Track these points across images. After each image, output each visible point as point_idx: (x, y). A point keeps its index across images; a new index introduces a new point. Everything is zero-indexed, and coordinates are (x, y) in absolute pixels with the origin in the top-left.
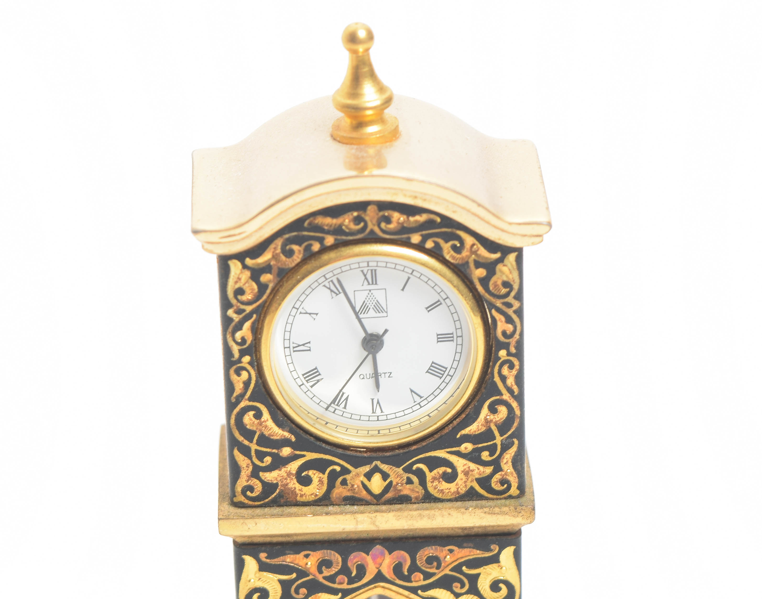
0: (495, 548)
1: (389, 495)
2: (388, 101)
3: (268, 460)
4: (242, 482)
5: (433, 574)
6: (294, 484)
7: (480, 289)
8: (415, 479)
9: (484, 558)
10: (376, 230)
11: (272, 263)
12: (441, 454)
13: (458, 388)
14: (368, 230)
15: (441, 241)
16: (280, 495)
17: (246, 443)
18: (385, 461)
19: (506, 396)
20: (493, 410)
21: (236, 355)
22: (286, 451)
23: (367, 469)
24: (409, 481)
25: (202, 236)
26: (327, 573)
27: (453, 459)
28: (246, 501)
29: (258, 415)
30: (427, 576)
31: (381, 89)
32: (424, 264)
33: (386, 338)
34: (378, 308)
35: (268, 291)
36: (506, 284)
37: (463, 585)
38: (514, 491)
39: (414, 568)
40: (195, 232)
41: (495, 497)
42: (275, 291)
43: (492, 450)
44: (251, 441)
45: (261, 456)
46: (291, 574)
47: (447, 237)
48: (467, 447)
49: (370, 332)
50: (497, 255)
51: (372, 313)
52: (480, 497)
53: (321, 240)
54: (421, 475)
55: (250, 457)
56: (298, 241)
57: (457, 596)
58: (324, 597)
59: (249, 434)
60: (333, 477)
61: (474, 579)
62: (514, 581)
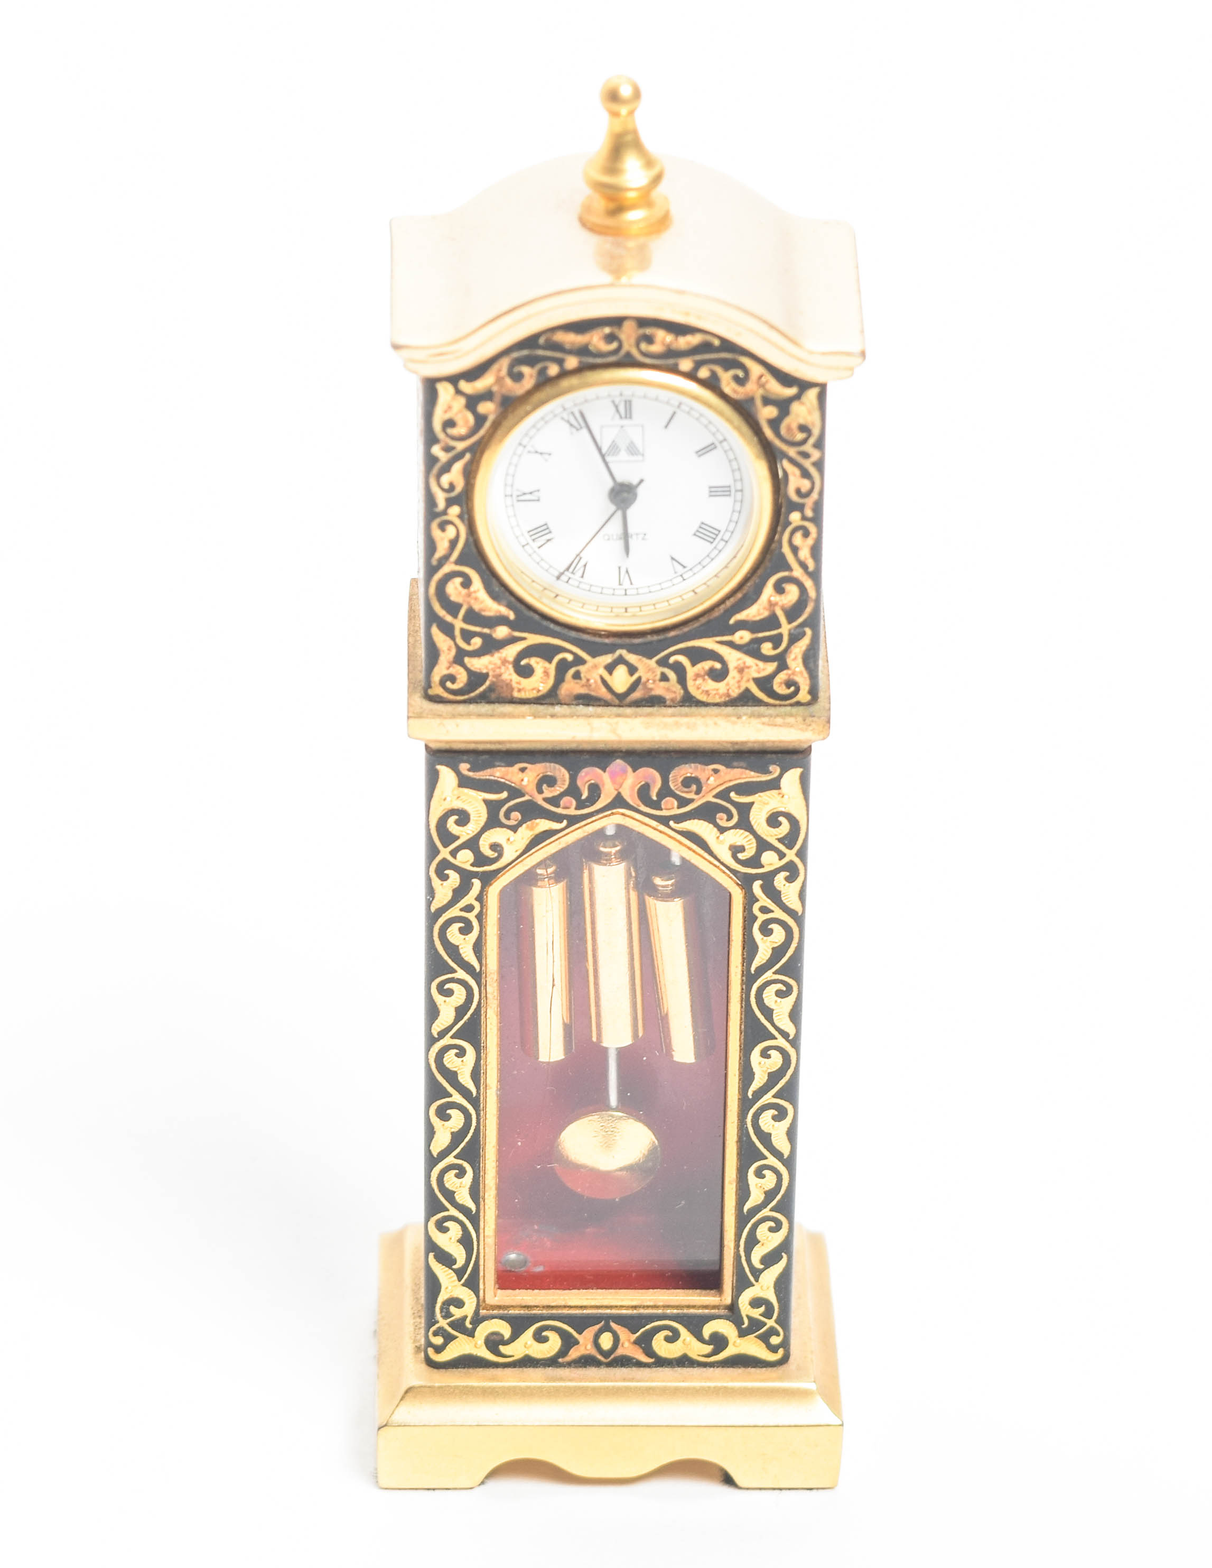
0: (775, 770)
1: (637, 695)
2: (657, 179)
3: (477, 642)
4: (441, 670)
5: (692, 801)
6: (509, 675)
7: (768, 433)
8: (672, 675)
9: (761, 782)
10: (635, 352)
11: (495, 389)
12: (708, 643)
13: (735, 557)
14: (623, 352)
15: (719, 370)
16: (491, 689)
17: (449, 618)
18: (632, 649)
19: (798, 572)
20: (779, 589)
21: (441, 504)
22: (502, 632)
23: (608, 659)
24: (664, 678)
25: (404, 353)
26: (549, 792)
27: (724, 651)
28: (446, 695)
29: (467, 583)
30: (683, 802)
31: (649, 162)
32: (696, 398)
33: (641, 491)
34: (633, 450)
35: (488, 424)
36: (803, 428)
37: (730, 817)
38: (803, 696)
39: (665, 791)
40: (396, 347)
41: (777, 702)
42: (496, 425)
43: (776, 641)
44: (455, 616)
45: (467, 636)
46: (500, 792)
47: (728, 365)
48: (742, 636)
49: (620, 479)
50: (792, 391)
51: (623, 455)
52: (758, 702)
53: (560, 362)
54: (679, 670)
55: (453, 638)
56: (530, 361)
57: (722, 830)
58: (544, 825)
59: (453, 608)
60: (563, 667)
61: (745, 810)
62: (800, 815)
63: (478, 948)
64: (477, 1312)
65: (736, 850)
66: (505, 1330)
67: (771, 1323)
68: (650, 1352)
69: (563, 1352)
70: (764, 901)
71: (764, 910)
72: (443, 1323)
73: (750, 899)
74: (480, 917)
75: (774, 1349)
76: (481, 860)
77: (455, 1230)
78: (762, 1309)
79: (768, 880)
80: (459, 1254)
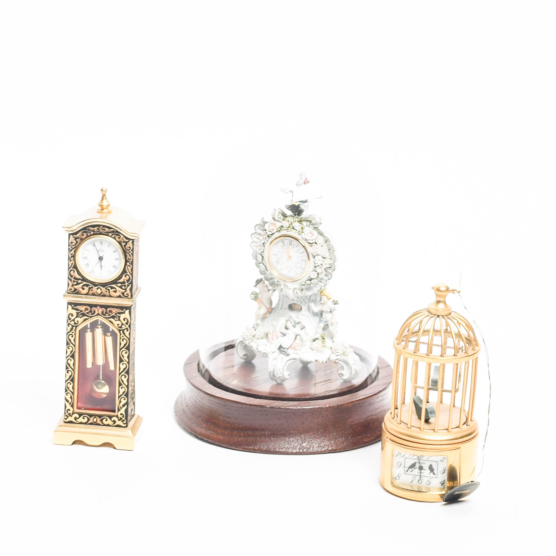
0: (125, 310)
1: (101, 294)
2: (109, 204)
3: (76, 283)
4: (70, 287)
5: (111, 315)
6: (81, 290)
7: (124, 247)
8: (108, 291)
9: (122, 312)
10: (102, 232)
11: (79, 237)
12: (114, 286)
13: (118, 271)
14: (100, 232)
15: (116, 236)
16: (78, 292)
17: (71, 278)
18: (101, 286)
19: (128, 274)
20: (125, 276)
21: (70, 257)
22: (80, 281)
23: (97, 287)
24: (106, 292)
25: (65, 229)
26: (87, 311)
27: (116, 287)
28: (70, 292)
29: (74, 272)
30: (109, 315)
31: (108, 201)
32: (112, 241)
33: (103, 257)
34: (103, 251)
35: (78, 243)
36: (129, 247)
37: (117, 319)
38: (130, 297)
39: (106, 313)
41: (124, 297)
42: (80, 244)
43: (125, 286)
44: (72, 277)
45: (74, 282)
46: (78, 311)
47: (117, 235)
48: (119, 285)
49: (100, 256)
50: (128, 240)
51: (101, 251)
52: (122, 297)
53: (90, 233)
55: (72, 282)
56: (85, 232)
57: (116, 321)
58: (86, 317)
59: (72, 276)
60: (90, 288)
61: (119, 317)
62: (129, 319)
63: (74, 340)
64: (73, 412)
65: (118, 325)
66: (78, 416)
67: (124, 419)
68: (102, 423)
69: (88, 421)
70: (122, 335)
71: (123, 337)
72: (67, 414)
73: (121, 334)
74: (75, 334)
75: (124, 424)
76: (75, 323)
77: (69, 395)
78: (122, 415)
79: (123, 330)
80: (70, 400)
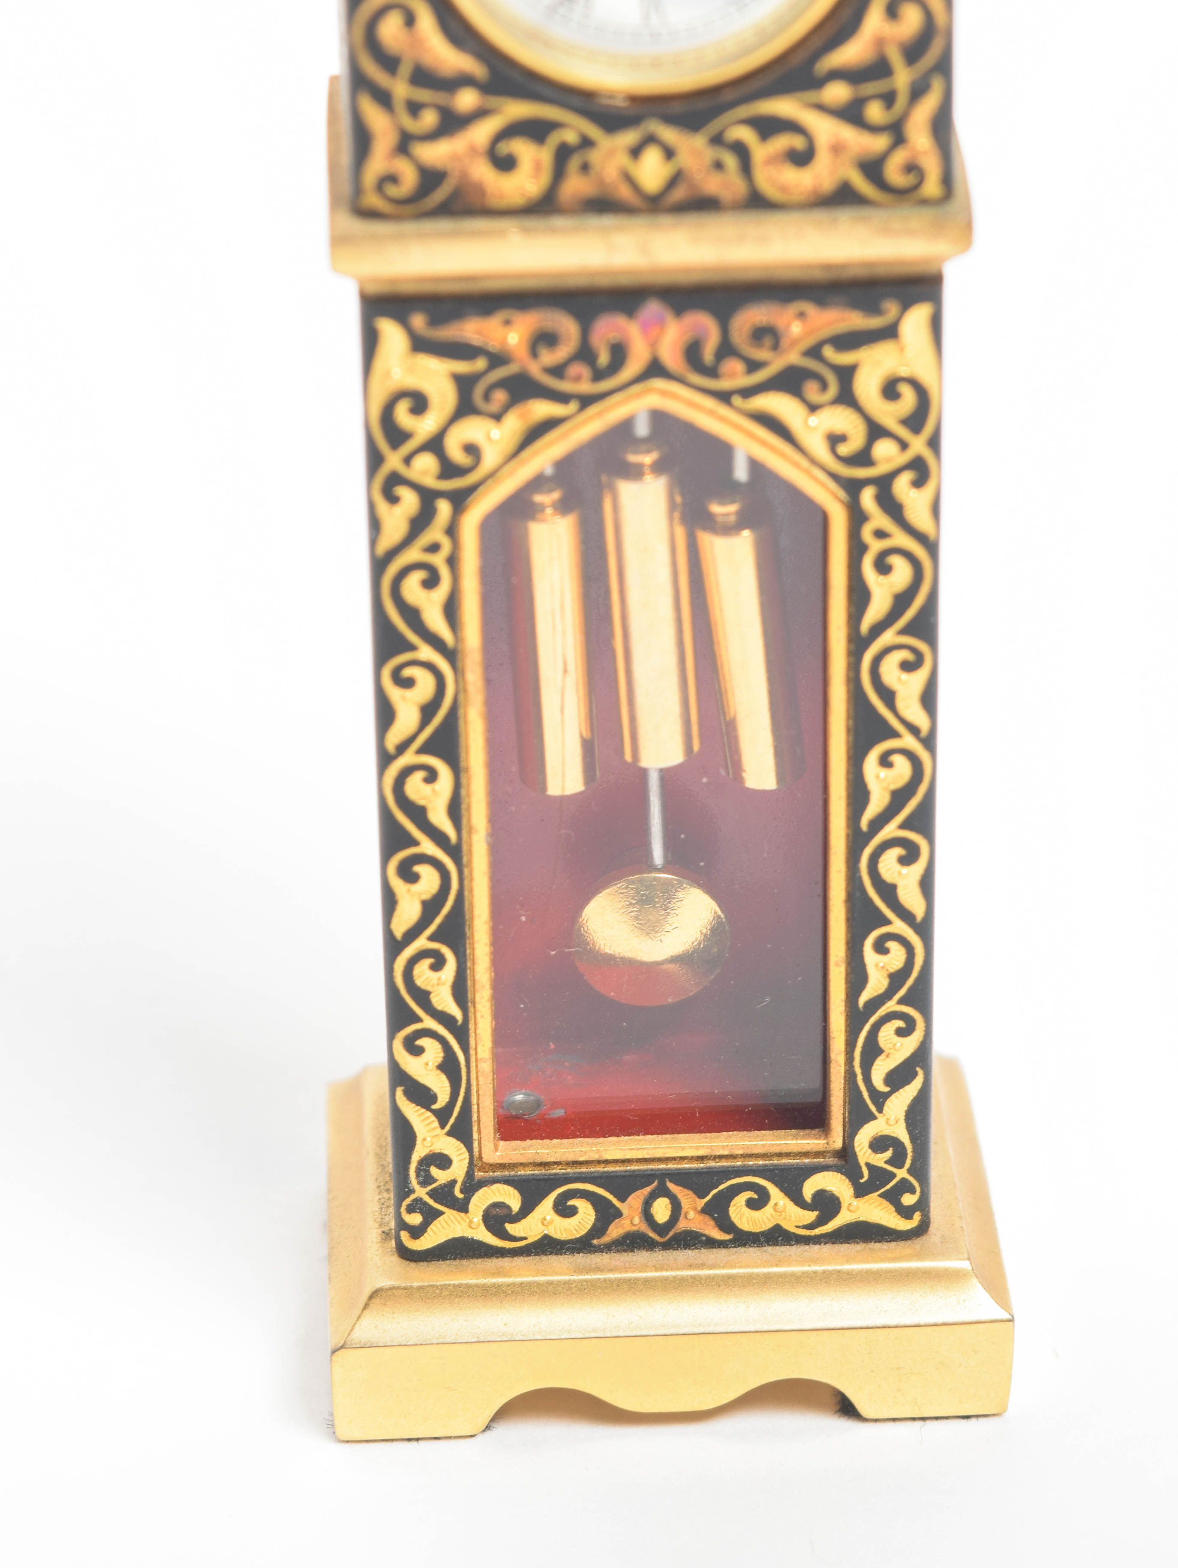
0: (892, 308)
1: (679, 194)
3: (430, 118)
4: (377, 163)
5: (767, 363)
6: (482, 169)
8: (731, 161)
9: (869, 329)
12: (785, 106)
16: (453, 195)
17: (383, 79)
18: (671, 120)
20: (892, 11)
22: (466, 99)
23: (629, 137)
24: (719, 166)
26: (548, 357)
27: (809, 118)
29: (409, 24)
30: (753, 366)
37: (824, 386)
38: (932, 187)
39: (726, 350)
43: (889, 99)
44: (392, 75)
45: (415, 107)
46: (473, 359)
48: (837, 92)
52: (863, 202)
54: (741, 151)
55: (390, 110)
57: (813, 408)
58: (541, 410)
59: (388, 62)
60: (563, 154)
61: (846, 374)
62: (927, 378)
63: (451, 608)
65: (835, 440)
68: (726, 1227)
70: (878, 519)
71: (880, 534)
73: (857, 517)
74: (451, 561)
76: (448, 471)
79: (884, 484)
